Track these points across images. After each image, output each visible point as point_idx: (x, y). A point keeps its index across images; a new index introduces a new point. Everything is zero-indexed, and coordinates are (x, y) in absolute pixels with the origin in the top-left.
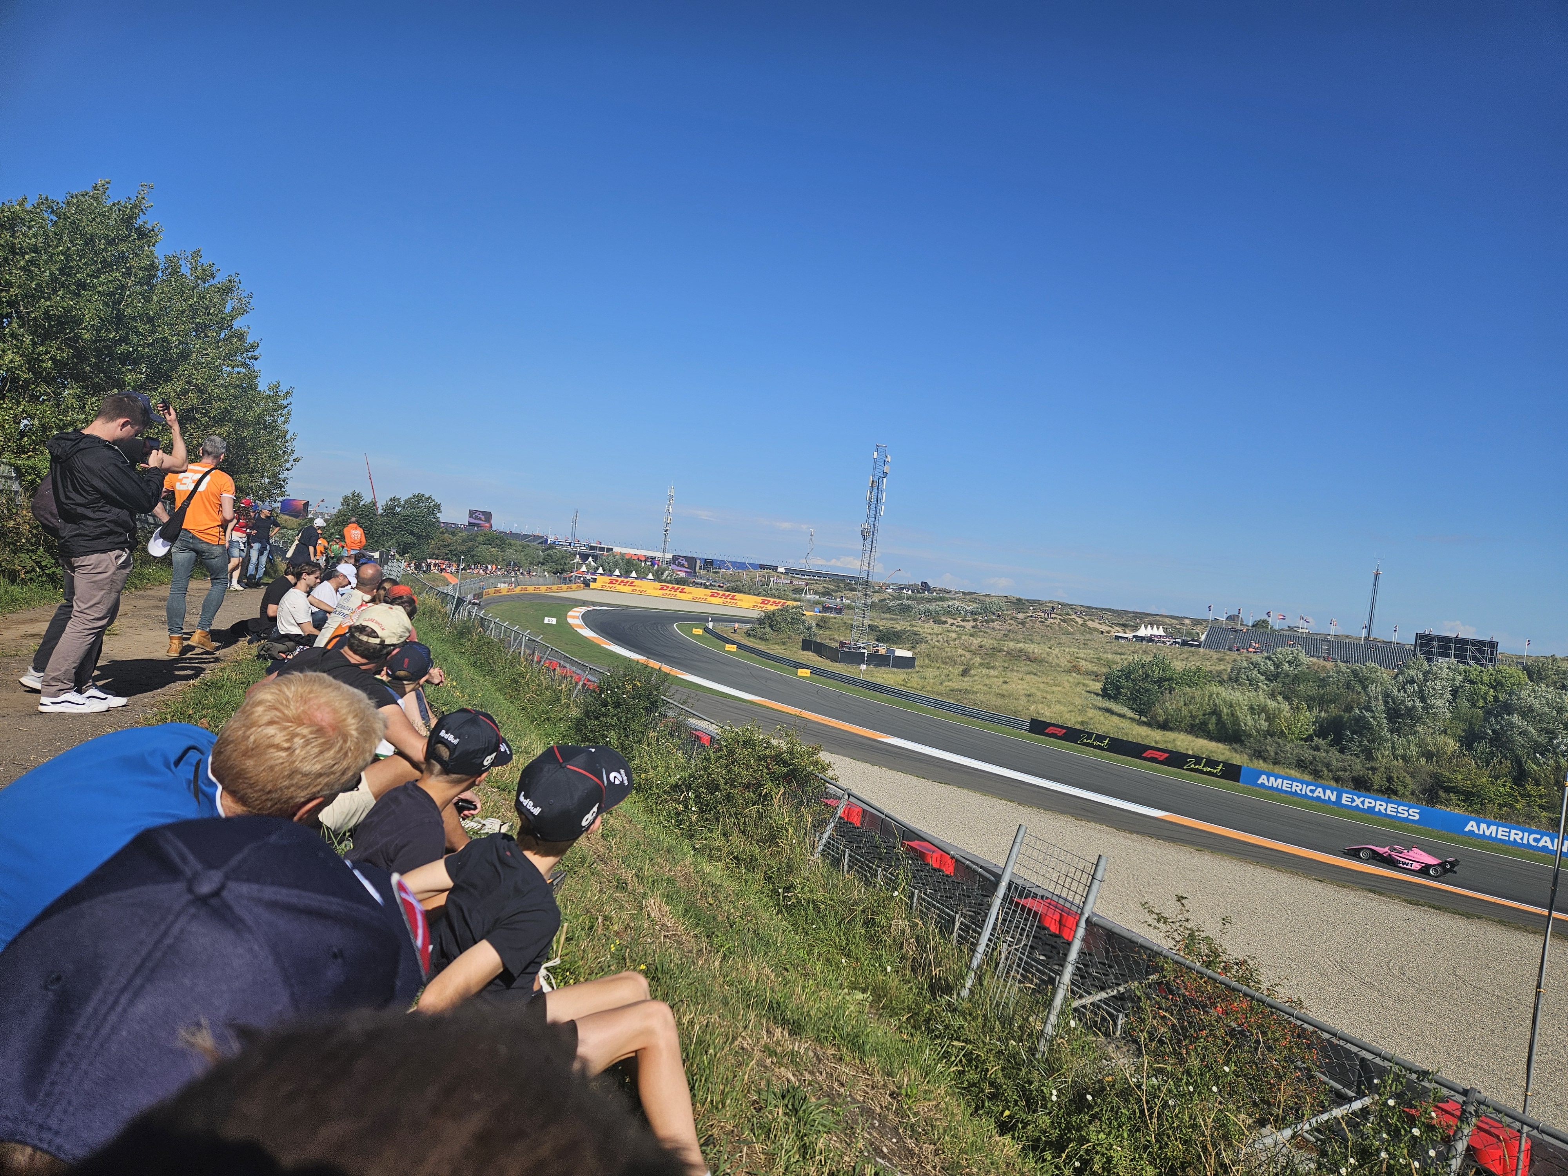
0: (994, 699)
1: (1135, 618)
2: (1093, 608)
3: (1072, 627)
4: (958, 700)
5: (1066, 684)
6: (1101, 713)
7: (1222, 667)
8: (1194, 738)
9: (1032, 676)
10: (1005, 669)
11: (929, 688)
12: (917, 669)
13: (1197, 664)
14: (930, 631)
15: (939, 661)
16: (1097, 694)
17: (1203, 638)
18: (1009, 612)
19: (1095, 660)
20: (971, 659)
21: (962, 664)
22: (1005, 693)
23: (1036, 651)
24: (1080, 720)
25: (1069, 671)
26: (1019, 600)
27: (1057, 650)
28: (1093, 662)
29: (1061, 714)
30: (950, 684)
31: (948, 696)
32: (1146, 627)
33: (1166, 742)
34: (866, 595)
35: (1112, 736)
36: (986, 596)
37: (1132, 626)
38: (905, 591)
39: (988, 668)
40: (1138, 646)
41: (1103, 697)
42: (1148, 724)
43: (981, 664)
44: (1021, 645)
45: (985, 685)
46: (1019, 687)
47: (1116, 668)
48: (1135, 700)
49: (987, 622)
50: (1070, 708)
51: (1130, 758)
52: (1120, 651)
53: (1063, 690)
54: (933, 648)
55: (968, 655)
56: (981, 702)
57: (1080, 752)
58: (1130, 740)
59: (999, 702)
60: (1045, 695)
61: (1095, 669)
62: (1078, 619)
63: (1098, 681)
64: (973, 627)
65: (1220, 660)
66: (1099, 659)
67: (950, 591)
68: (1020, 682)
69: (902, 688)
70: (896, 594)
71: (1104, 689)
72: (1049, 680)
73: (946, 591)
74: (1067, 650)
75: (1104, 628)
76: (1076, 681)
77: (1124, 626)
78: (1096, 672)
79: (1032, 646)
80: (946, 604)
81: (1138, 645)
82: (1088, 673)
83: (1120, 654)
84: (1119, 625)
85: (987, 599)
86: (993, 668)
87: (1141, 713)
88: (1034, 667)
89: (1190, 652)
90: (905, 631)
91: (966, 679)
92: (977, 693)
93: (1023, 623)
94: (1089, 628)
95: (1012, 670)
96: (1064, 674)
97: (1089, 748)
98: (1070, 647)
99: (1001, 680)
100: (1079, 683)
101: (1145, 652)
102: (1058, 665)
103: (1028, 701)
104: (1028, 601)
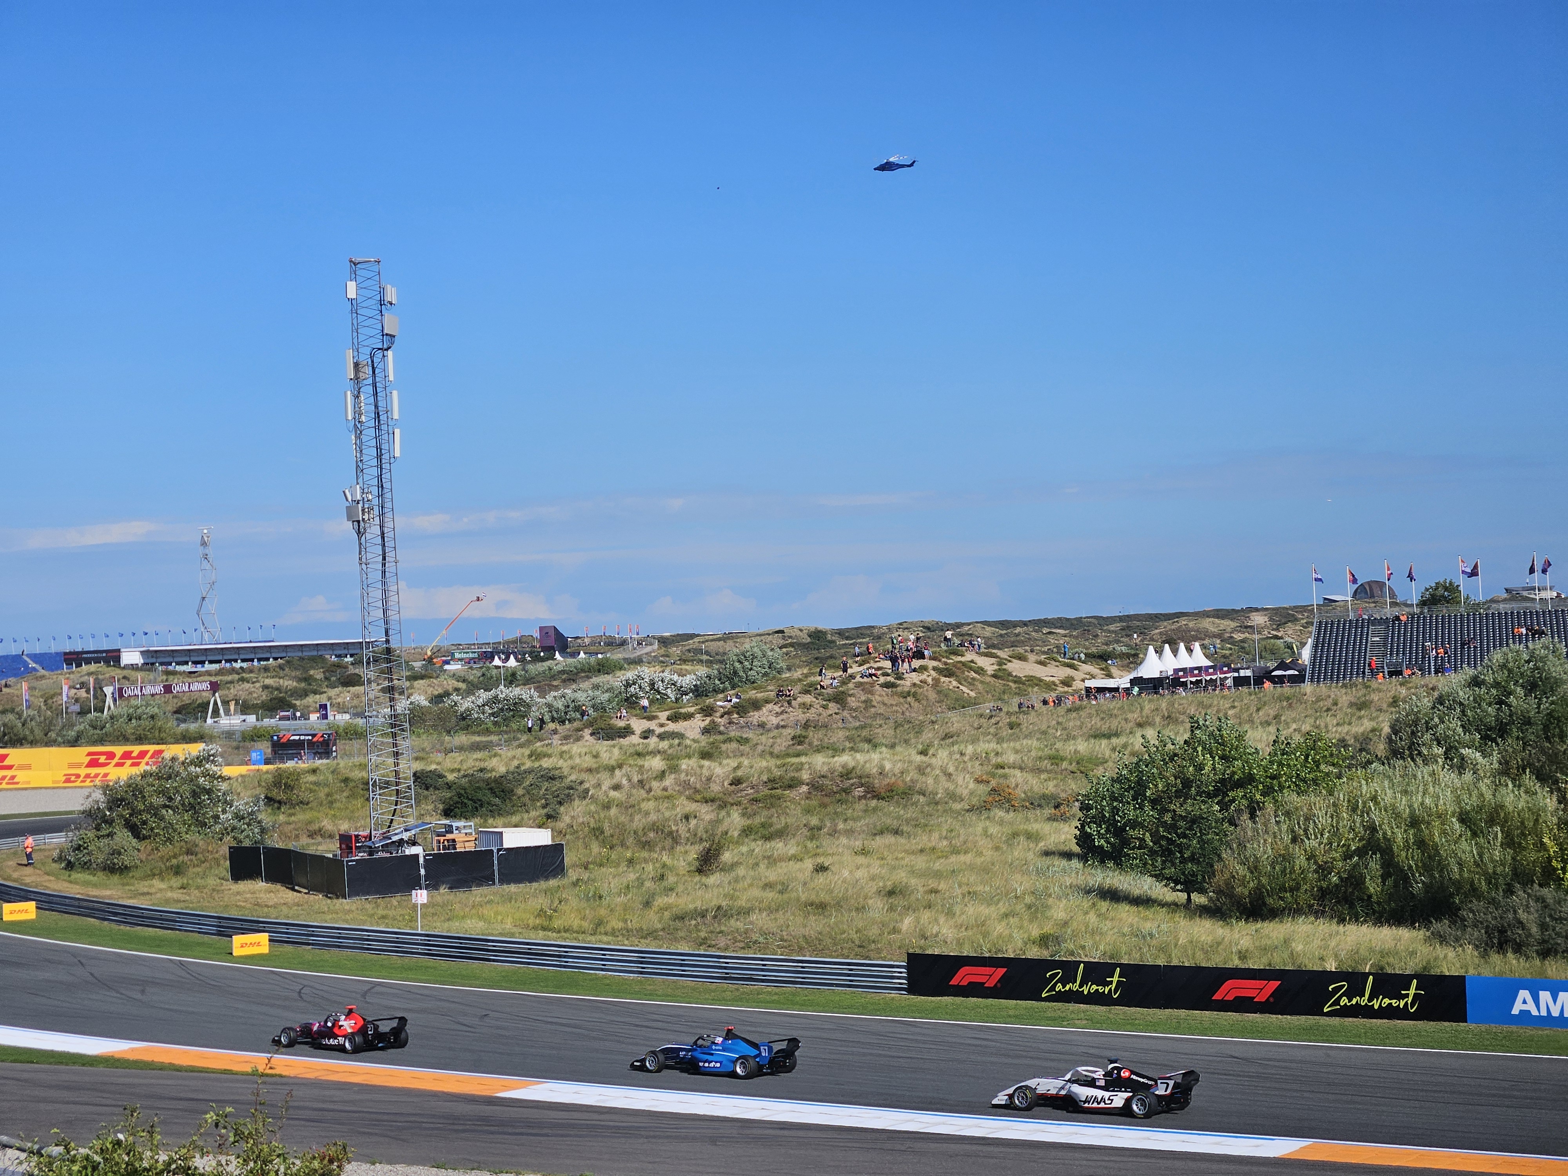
0: (799, 920)
1: (1127, 631)
2: (1015, 624)
3: (971, 683)
4: (703, 942)
5: (982, 842)
6: (1086, 904)
7: (1367, 725)
8: (1334, 927)
9: (890, 839)
10: (814, 832)
11: (615, 924)
12: (573, 875)
13: (1306, 728)
14: (589, 762)
15: (630, 841)
16: (1068, 855)
17: (1306, 655)
18: (797, 674)
19: (1046, 764)
20: (718, 821)
21: (695, 838)
22: (824, 897)
23: (888, 766)
24: (1035, 932)
25: (982, 808)
26: (817, 636)
27: (943, 754)
28: (1040, 771)
29: (981, 925)
30: (671, 899)
31: (670, 933)
32: (1159, 652)
33: (1264, 949)
34: (390, 690)
35: (1125, 961)
36: (727, 637)
37: (1122, 656)
38: (497, 662)
39: (768, 838)
40: (1148, 707)
41: (1083, 858)
42: (1213, 912)
43: (747, 832)
44: (845, 759)
45: (768, 886)
46: (859, 874)
47: (1105, 773)
48: (1167, 853)
49: (741, 709)
50: (1003, 908)
51: (1183, 1013)
52: (1105, 728)
53: (979, 860)
54: (607, 806)
55: (706, 813)
56: (764, 934)
57: (1054, 1021)
58: (1175, 962)
59: (815, 925)
60: (932, 884)
61: (1051, 788)
62: (983, 662)
63: (1064, 818)
64: (706, 731)
65: (1361, 705)
66: (1056, 759)
67: (623, 643)
68: (861, 860)
69: (539, 937)
70: (474, 675)
71: (1084, 839)
72: (934, 840)
73: (613, 643)
74: (970, 750)
75: (1054, 673)
76: (1007, 830)
77: (1102, 657)
78: (1053, 797)
79: (875, 756)
80: (617, 680)
81: (1148, 703)
82: (1035, 802)
83: (1108, 736)
84: (1091, 657)
85: (729, 646)
86: (780, 834)
87: (1189, 885)
88: (891, 813)
89: (1280, 699)
90: (519, 775)
91: (713, 879)
92: (748, 912)
93: (839, 698)
94: (1017, 680)
95: (834, 833)
96: (972, 817)
97: (1072, 1006)
98: (974, 741)
99: (809, 864)
100: (1015, 835)
101: (1169, 719)
102: (953, 796)
103: (892, 909)
104: (841, 633)
